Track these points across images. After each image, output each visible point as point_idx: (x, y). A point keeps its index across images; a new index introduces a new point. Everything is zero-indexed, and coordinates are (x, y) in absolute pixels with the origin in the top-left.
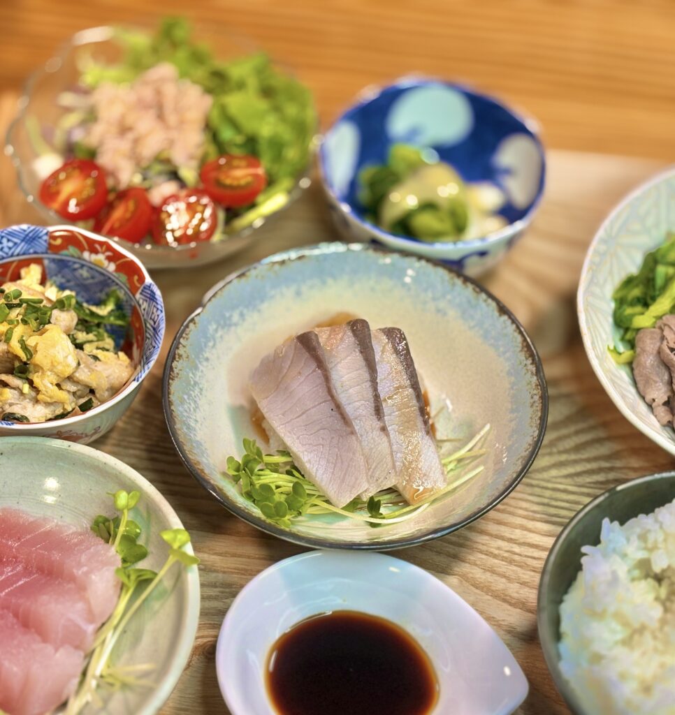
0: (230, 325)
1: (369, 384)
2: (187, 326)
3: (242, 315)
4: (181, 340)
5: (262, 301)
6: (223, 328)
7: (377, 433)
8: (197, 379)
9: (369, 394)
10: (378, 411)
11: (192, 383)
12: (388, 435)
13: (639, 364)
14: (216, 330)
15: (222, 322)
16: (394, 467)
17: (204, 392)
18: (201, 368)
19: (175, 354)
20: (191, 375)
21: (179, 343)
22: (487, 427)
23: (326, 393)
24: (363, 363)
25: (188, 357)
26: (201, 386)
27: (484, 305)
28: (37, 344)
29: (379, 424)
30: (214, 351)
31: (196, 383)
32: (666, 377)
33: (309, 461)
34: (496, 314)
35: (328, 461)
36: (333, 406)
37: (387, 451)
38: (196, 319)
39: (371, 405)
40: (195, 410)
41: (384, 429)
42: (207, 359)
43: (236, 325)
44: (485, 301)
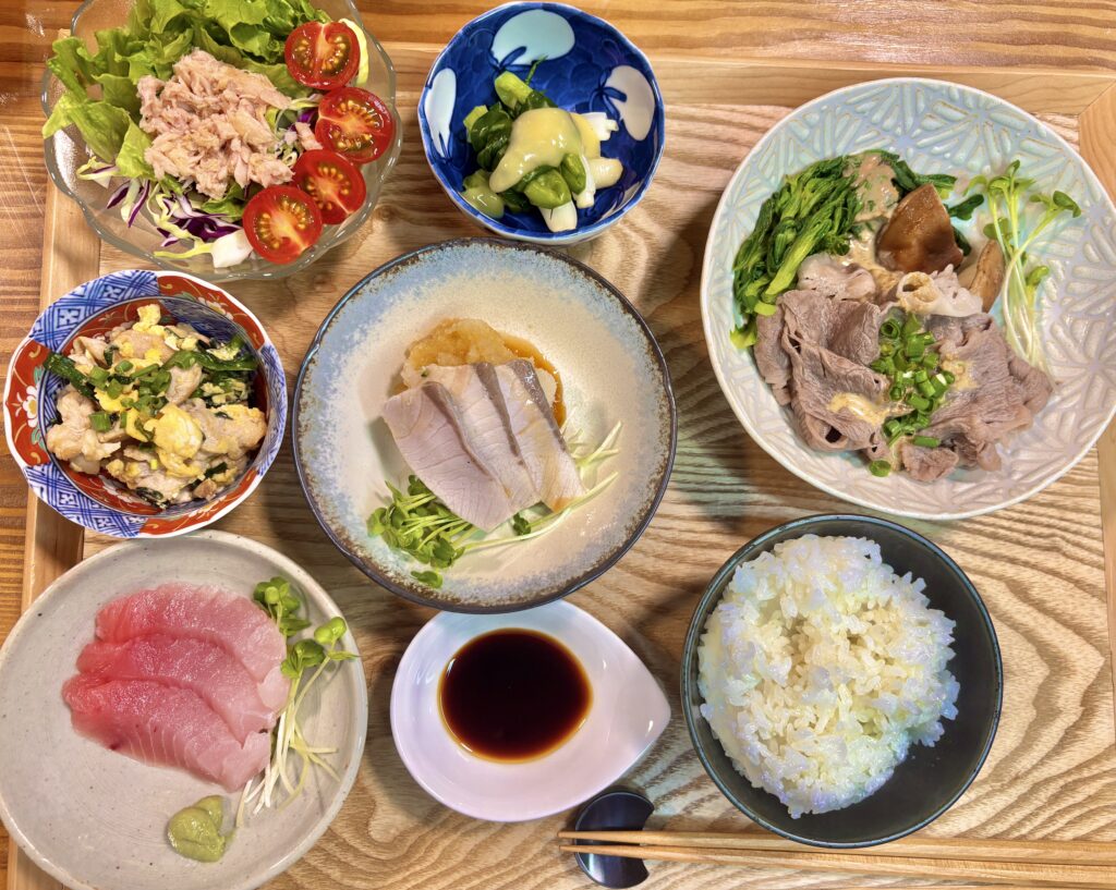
0: (352, 346)
1: (501, 428)
2: (307, 369)
3: (364, 332)
4: (304, 387)
5: (382, 311)
6: (345, 352)
7: (515, 468)
8: (328, 418)
9: (504, 437)
10: (514, 449)
11: (324, 425)
12: (525, 467)
13: (760, 350)
14: (339, 358)
15: (343, 347)
16: (535, 490)
17: (337, 428)
18: (330, 403)
19: (299, 405)
20: (320, 418)
21: (302, 390)
22: (619, 425)
23: (459, 448)
24: (493, 409)
25: (314, 401)
26: (333, 423)
27: (608, 300)
28: (154, 428)
29: (517, 459)
30: (340, 378)
31: (327, 423)
32: (786, 363)
33: (453, 503)
34: (621, 310)
35: (471, 501)
36: (469, 459)
37: (527, 479)
38: (315, 357)
39: (506, 446)
40: (331, 455)
41: (521, 463)
42: (335, 390)
43: (358, 343)
44: (609, 296)
